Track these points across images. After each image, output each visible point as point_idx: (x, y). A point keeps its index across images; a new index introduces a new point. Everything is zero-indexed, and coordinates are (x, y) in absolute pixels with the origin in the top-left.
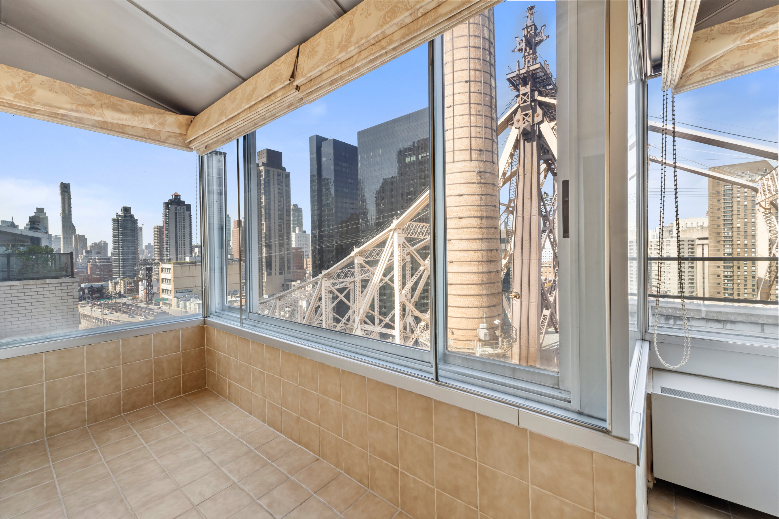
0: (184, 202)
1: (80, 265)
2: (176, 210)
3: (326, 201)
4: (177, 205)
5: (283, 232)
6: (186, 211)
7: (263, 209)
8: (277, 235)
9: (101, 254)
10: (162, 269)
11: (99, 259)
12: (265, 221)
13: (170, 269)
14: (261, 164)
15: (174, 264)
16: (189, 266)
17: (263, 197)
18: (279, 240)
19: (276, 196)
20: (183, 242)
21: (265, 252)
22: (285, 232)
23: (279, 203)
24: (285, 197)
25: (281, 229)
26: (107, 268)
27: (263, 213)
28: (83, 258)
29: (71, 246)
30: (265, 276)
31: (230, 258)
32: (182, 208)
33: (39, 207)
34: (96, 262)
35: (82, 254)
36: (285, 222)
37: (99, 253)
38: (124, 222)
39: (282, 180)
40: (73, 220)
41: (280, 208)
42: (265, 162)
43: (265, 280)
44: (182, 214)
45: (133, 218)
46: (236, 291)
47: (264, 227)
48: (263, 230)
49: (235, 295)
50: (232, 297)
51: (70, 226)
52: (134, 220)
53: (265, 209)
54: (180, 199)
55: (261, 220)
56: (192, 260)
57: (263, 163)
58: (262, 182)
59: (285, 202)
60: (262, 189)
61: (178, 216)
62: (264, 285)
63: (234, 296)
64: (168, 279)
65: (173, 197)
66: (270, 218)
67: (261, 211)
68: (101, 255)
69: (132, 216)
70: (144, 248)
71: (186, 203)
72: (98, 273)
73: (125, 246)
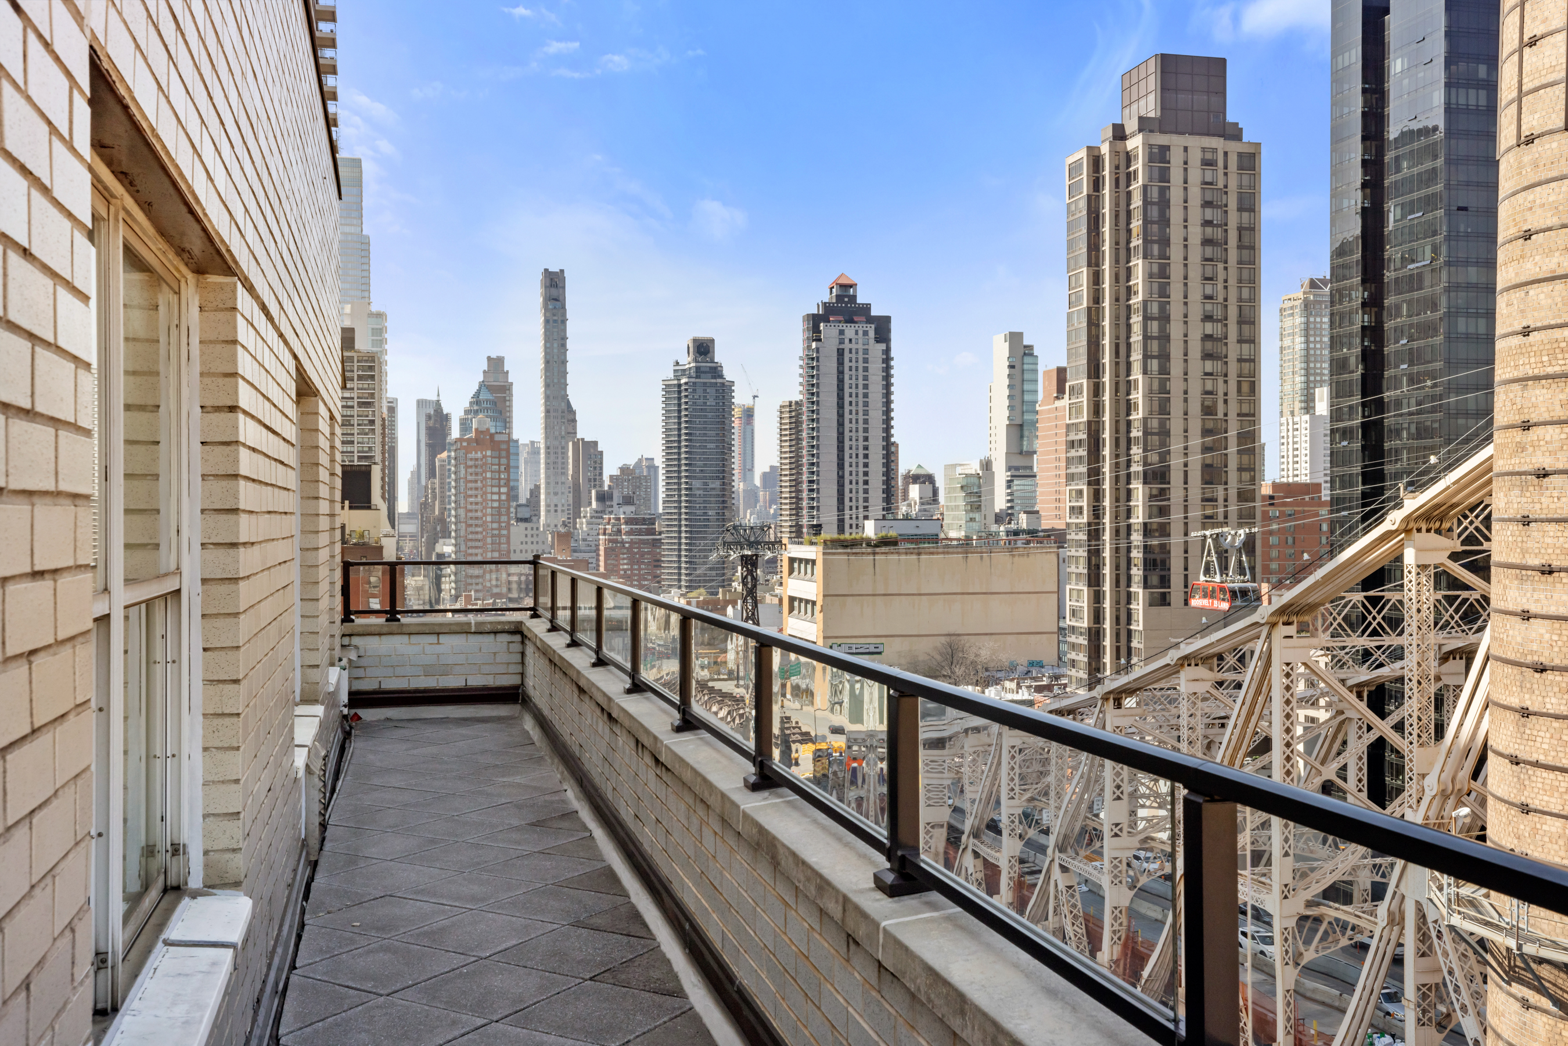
0: (867, 308)
1: (584, 540)
2: (842, 342)
3: (1403, 267)
4: (846, 322)
5: (1220, 415)
6: (872, 341)
7: (1136, 320)
8: (1195, 426)
9: (633, 504)
10: (792, 560)
11: (628, 521)
12: (1145, 372)
13: (814, 562)
14: (1131, 126)
15: (827, 544)
16: (874, 554)
17: (1138, 264)
18: (1206, 449)
19: (1196, 254)
20: (861, 460)
21: (1140, 503)
22: (1232, 416)
23: (1209, 290)
24: (1233, 255)
25: (1215, 403)
26: (648, 553)
27: (1136, 337)
28: (592, 517)
29: (563, 479)
30: (1138, 607)
31: (1024, 526)
32: (860, 333)
33: (494, 356)
34: (619, 531)
35: (590, 504)
36: (1233, 368)
37: (628, 501)
38: (694, 391)
39: (1221, 185)
40: (570, 391)
41: (1209, 307)
42: (1152, 115)
43: (1138, 625)
44: (861, 356)
45: (721, 376)
46: (1040, 665)
47: (1138, 396)
48: (1136, 409)
49: (1035, 679)
50: (1019, 686)
51: (563, 412)
52: (723, 384)
53: (1146, 318)
54: (854, 297)
55: (1129, 365)
56: (884, 534)
57: (1141, 119)
58: (1137, 202)
59: (1232, 281)
60: (1134, 233)
61: (847, 364)
62: (1134, 644)
63: (1028, 682)
64: (807, 601)
65: (834, 290)
66: (1164, 357)
67: (1129, 327)
68: (632, 508)
69: (716, 371)
70: (757, 482)
71: (874, 312)
72: (625, 570)
73: (695, 478)
